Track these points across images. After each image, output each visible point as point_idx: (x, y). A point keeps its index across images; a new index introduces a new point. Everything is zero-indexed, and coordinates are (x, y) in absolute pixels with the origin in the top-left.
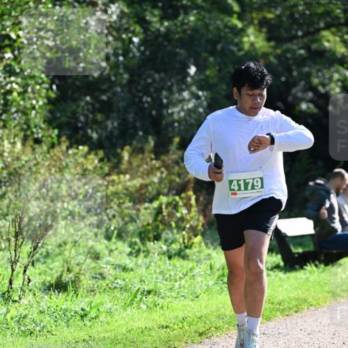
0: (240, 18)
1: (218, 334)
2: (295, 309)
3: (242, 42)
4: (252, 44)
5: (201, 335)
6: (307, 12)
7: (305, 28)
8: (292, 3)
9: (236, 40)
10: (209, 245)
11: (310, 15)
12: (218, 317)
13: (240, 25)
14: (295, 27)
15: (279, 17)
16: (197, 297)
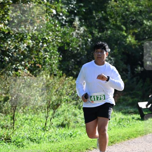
0: (126, 32)
1: (118, 142)
2: (145, 134)
3: (126, 40)
4: (130, 41)
5: (112, 143)
6: (149, 30)
7: (149, 36)
8: (144, 27)
9: (124, 40)
10: (115, 111)
11: (150, 31)
12: (118, 136)
13: (126, 34)
14: (145, 35)
15: (139, 32)
16: (111, 129)
